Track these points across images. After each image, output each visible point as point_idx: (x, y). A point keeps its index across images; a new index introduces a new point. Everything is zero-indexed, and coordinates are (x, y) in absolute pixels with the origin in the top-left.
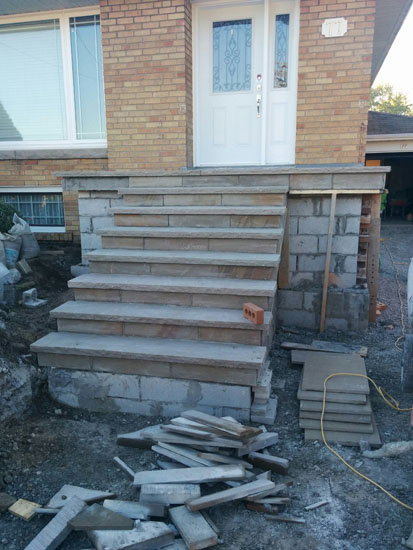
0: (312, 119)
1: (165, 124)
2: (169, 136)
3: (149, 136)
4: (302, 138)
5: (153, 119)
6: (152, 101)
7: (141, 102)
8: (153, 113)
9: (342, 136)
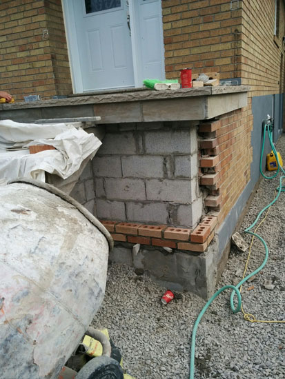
0: (179, 31)
1: (33, 53)
2: (38, 65)
3: (22, 67)
4: (171, 54)
5: (22, 49)
6: (18, 30)
7: (9, 31)
8: (21, 42)
9: (214, 48)
